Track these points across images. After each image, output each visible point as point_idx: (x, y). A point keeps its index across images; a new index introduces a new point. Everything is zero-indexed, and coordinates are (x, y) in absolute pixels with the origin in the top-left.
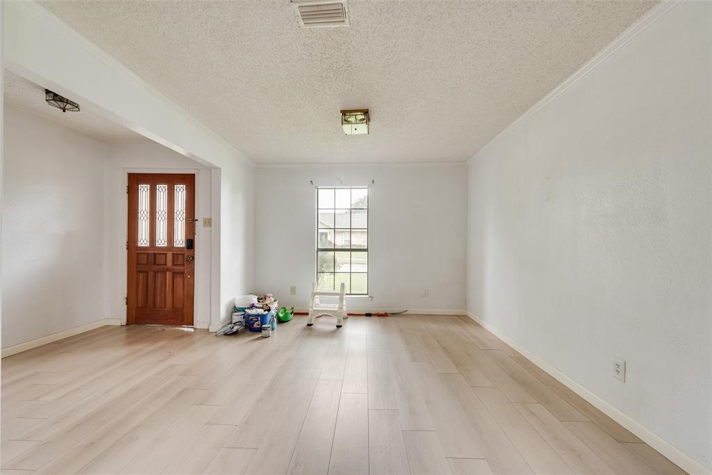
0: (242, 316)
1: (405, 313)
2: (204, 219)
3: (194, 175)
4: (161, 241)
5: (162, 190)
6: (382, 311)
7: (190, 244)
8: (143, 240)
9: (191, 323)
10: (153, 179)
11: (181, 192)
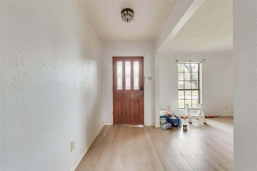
0: (166, 120)
1: (220, 116)
2: (148, 77)
3: (143, 57)
4: (128, 87)
5: (128, 64)
6: (210, 115)
7: (142, 88)
8: (120, 87)
9: (143, 123)
10: (124, 59)
11: (137, 65)
